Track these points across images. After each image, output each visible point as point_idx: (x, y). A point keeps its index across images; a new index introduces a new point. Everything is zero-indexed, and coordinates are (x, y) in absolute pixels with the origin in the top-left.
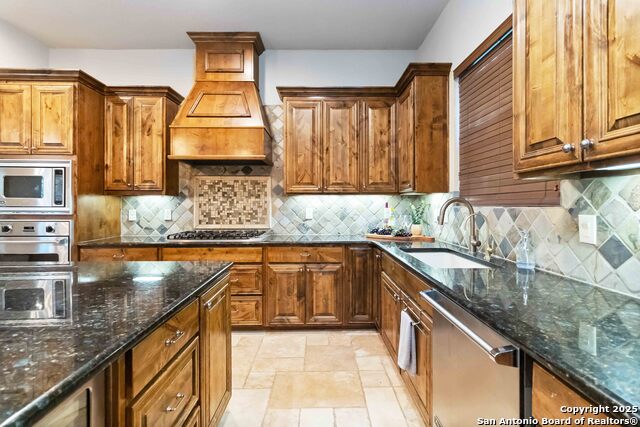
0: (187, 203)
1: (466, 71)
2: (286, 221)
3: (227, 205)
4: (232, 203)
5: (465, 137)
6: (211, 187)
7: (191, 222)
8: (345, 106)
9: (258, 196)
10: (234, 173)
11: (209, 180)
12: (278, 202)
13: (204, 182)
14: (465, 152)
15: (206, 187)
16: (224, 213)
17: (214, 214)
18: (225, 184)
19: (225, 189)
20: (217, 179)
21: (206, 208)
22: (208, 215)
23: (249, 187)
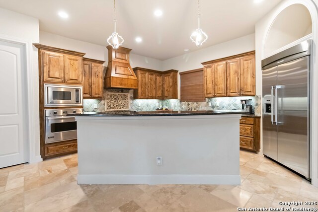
0: (103, 102)
1: (181, 74)
2: (133, 107)
3: (116, 102)
4: (117, 102)
5: (182, 87)
6: (111, 96)
7: (104, 109)
8: (152, 75)
9: (126, 100)
10: (118, 92)
11: (110, 93)
12: (131, 102)
13: (108, 95)
14: (182, 91)
15: (109, 96)
16: (115, 105)
17: (112, 106)
18: (115, 95)
19: (115, 97)
20: (113, 93)
21: (109, 104)
22: (110, 106)
23: (123, 96)
